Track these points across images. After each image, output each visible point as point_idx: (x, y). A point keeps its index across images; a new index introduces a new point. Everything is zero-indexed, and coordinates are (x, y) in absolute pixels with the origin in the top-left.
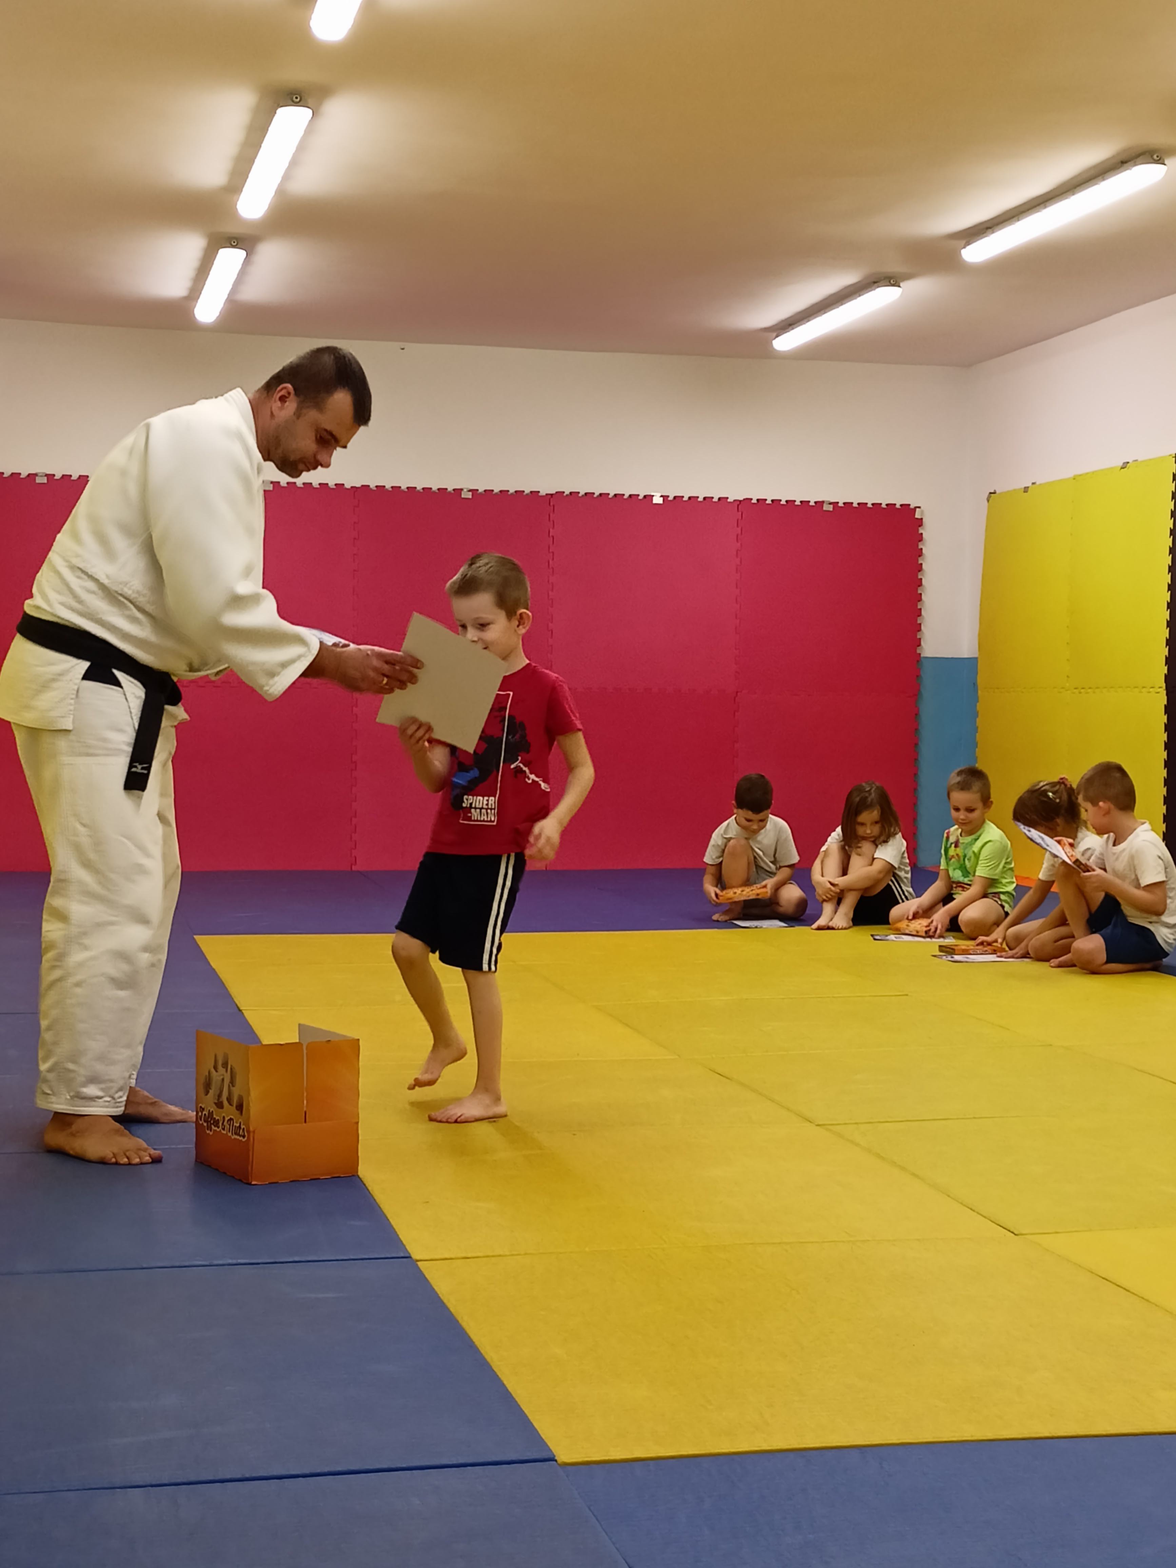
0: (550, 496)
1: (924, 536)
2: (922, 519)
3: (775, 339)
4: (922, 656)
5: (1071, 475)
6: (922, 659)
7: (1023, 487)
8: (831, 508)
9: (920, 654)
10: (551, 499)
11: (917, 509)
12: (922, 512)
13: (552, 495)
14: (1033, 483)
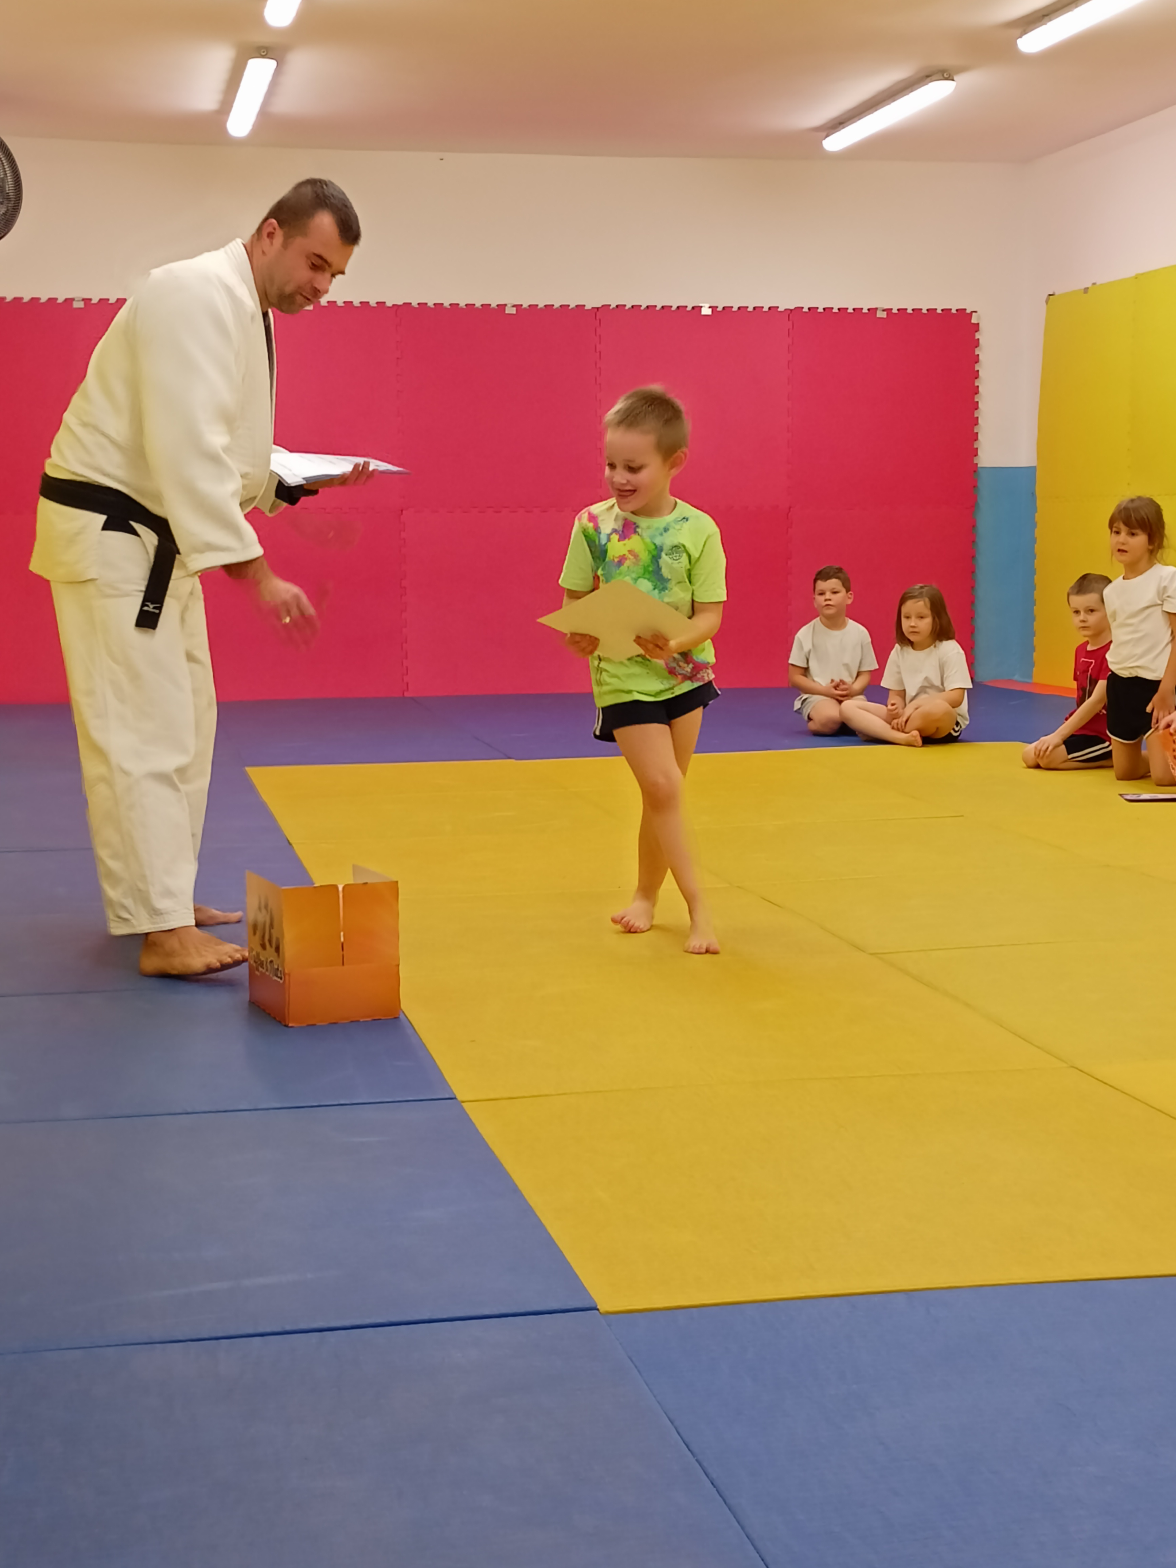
0: (596, 310)
1: (981, 341)
2: (978, 324)
3: (825, 139)
4: (979, 466)
5: (1133, 274)
6: (979, 470)
7: (1083, 288)
8: (884, 315)
9: (977, 464)
10: (598, 313)
11: (974, 314)
12: (979, 317)
13: (598, 309)
14: (1094, 284)
